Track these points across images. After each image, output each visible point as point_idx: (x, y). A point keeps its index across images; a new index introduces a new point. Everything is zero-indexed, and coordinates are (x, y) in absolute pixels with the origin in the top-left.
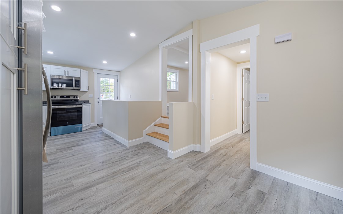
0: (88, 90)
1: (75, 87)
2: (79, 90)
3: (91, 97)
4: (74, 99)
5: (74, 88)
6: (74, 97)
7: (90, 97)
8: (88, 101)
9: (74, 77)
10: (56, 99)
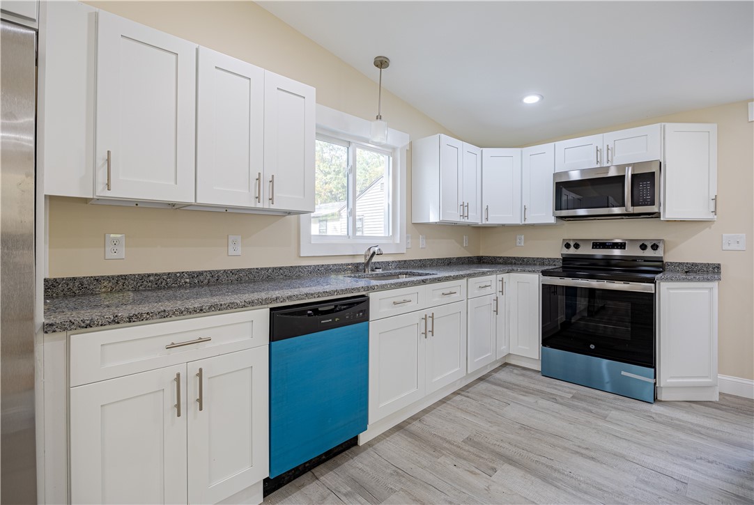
0: (715, 212)
1: (633, 205)
2: (656, 215)
3: (734, 246)
4: (640, 253)
5: (631, 210)
6: (643, 247)
7: (726, 247)
8: (718, 267)
9: (629, 165)
10: (580, 252)
